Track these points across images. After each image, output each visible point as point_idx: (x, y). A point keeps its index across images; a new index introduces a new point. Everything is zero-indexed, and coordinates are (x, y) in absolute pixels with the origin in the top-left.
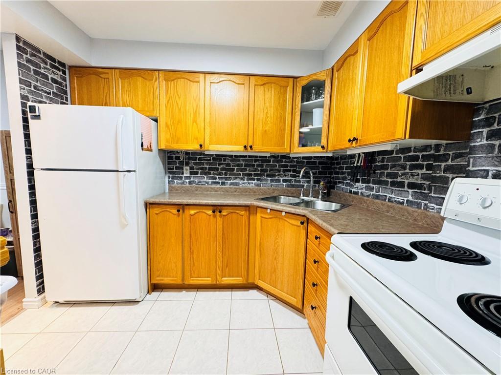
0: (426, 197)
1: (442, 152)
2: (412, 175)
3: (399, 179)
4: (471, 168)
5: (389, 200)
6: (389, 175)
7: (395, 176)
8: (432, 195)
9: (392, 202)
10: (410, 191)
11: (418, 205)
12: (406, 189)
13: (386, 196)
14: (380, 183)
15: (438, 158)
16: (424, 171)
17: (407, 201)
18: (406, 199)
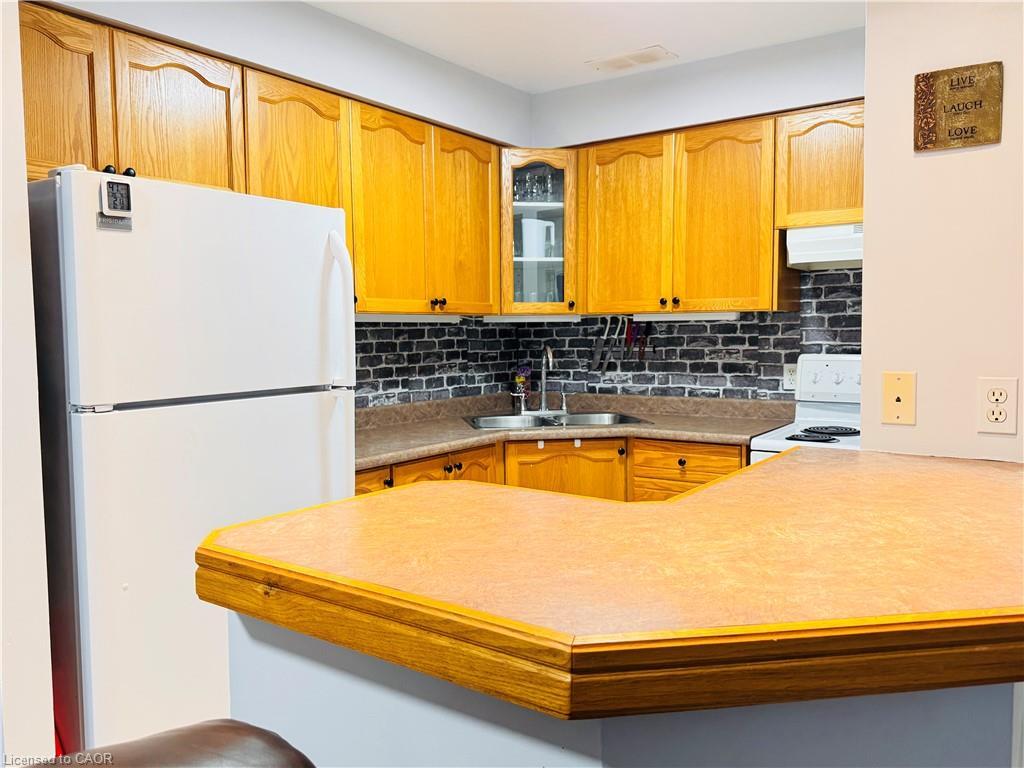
0: (753, 382)
1: (768, 322)
2: (729, 353)
3: (707, 360)
4: (804, 342)
5: (690, 394)
6: (684, 354)
7: (700, 354)
8: (762, 377)
9: (697, 395)
10: (728, 375)
11: (744, 394)
12: (720, 373)
13: (684, 388)
14: (667, 367)
15: (763, 330)
16: (746, 346)
17: (724, 391)
18: (721, 388)
